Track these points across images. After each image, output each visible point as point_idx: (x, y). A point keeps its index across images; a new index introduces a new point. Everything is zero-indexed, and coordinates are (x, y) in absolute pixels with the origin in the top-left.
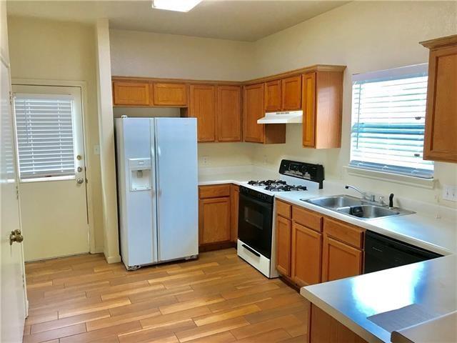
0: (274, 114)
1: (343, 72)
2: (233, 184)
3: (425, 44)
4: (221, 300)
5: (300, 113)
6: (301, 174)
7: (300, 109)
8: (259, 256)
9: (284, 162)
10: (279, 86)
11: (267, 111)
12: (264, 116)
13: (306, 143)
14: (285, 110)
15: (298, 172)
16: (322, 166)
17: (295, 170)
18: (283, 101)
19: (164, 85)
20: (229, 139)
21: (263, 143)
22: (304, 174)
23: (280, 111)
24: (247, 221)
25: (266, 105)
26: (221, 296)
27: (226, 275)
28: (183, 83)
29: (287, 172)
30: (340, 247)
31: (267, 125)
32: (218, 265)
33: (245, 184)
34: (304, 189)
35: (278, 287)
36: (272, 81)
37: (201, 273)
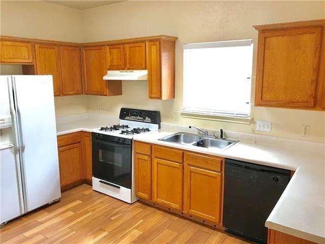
0: (118, 72)
1: (175, 42)
2: (82, 131)
3: (256, 27)
4: (105, 234)
5: (144, 73)
6: (142, 119)
7: (145, 68)
8: (119, 188)
9: (123, 110)
10: (121, 49)
11: (109, 69)
12: (106, 74)
13: (153, 96)
14: (129, 69)
15: (138, 117)
16: (159, 112)
17: (136, 116)
18: (128, 62)
19: (10, 43)
20: (71, 93)
21: (106, 95)
22: (144, 118)
23: (124, 69)
24: (101, 161)
25: (109, 64)
26: (102, 230)
27: (94, 210)
28: (29, 42)
29: (127, 118)
30: (202, 173)
31: (109, 81)
32: (81, 202)
33: (97, 130)
34: (148, 130)
35: (141, 210)
36: (113, 45)
37: (71, 213)
